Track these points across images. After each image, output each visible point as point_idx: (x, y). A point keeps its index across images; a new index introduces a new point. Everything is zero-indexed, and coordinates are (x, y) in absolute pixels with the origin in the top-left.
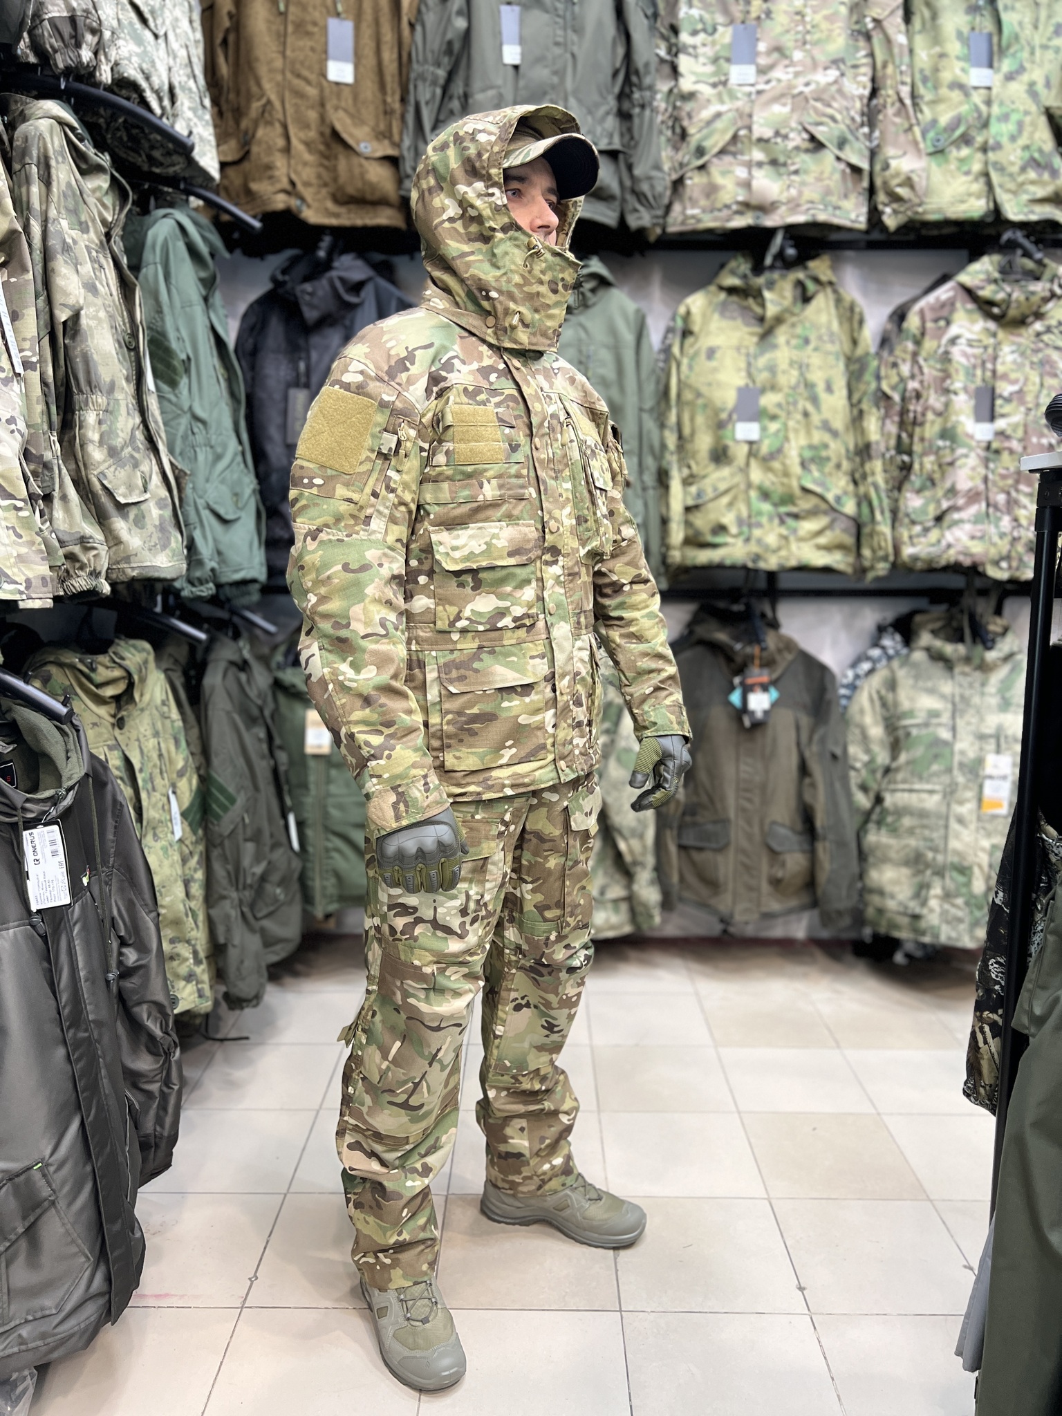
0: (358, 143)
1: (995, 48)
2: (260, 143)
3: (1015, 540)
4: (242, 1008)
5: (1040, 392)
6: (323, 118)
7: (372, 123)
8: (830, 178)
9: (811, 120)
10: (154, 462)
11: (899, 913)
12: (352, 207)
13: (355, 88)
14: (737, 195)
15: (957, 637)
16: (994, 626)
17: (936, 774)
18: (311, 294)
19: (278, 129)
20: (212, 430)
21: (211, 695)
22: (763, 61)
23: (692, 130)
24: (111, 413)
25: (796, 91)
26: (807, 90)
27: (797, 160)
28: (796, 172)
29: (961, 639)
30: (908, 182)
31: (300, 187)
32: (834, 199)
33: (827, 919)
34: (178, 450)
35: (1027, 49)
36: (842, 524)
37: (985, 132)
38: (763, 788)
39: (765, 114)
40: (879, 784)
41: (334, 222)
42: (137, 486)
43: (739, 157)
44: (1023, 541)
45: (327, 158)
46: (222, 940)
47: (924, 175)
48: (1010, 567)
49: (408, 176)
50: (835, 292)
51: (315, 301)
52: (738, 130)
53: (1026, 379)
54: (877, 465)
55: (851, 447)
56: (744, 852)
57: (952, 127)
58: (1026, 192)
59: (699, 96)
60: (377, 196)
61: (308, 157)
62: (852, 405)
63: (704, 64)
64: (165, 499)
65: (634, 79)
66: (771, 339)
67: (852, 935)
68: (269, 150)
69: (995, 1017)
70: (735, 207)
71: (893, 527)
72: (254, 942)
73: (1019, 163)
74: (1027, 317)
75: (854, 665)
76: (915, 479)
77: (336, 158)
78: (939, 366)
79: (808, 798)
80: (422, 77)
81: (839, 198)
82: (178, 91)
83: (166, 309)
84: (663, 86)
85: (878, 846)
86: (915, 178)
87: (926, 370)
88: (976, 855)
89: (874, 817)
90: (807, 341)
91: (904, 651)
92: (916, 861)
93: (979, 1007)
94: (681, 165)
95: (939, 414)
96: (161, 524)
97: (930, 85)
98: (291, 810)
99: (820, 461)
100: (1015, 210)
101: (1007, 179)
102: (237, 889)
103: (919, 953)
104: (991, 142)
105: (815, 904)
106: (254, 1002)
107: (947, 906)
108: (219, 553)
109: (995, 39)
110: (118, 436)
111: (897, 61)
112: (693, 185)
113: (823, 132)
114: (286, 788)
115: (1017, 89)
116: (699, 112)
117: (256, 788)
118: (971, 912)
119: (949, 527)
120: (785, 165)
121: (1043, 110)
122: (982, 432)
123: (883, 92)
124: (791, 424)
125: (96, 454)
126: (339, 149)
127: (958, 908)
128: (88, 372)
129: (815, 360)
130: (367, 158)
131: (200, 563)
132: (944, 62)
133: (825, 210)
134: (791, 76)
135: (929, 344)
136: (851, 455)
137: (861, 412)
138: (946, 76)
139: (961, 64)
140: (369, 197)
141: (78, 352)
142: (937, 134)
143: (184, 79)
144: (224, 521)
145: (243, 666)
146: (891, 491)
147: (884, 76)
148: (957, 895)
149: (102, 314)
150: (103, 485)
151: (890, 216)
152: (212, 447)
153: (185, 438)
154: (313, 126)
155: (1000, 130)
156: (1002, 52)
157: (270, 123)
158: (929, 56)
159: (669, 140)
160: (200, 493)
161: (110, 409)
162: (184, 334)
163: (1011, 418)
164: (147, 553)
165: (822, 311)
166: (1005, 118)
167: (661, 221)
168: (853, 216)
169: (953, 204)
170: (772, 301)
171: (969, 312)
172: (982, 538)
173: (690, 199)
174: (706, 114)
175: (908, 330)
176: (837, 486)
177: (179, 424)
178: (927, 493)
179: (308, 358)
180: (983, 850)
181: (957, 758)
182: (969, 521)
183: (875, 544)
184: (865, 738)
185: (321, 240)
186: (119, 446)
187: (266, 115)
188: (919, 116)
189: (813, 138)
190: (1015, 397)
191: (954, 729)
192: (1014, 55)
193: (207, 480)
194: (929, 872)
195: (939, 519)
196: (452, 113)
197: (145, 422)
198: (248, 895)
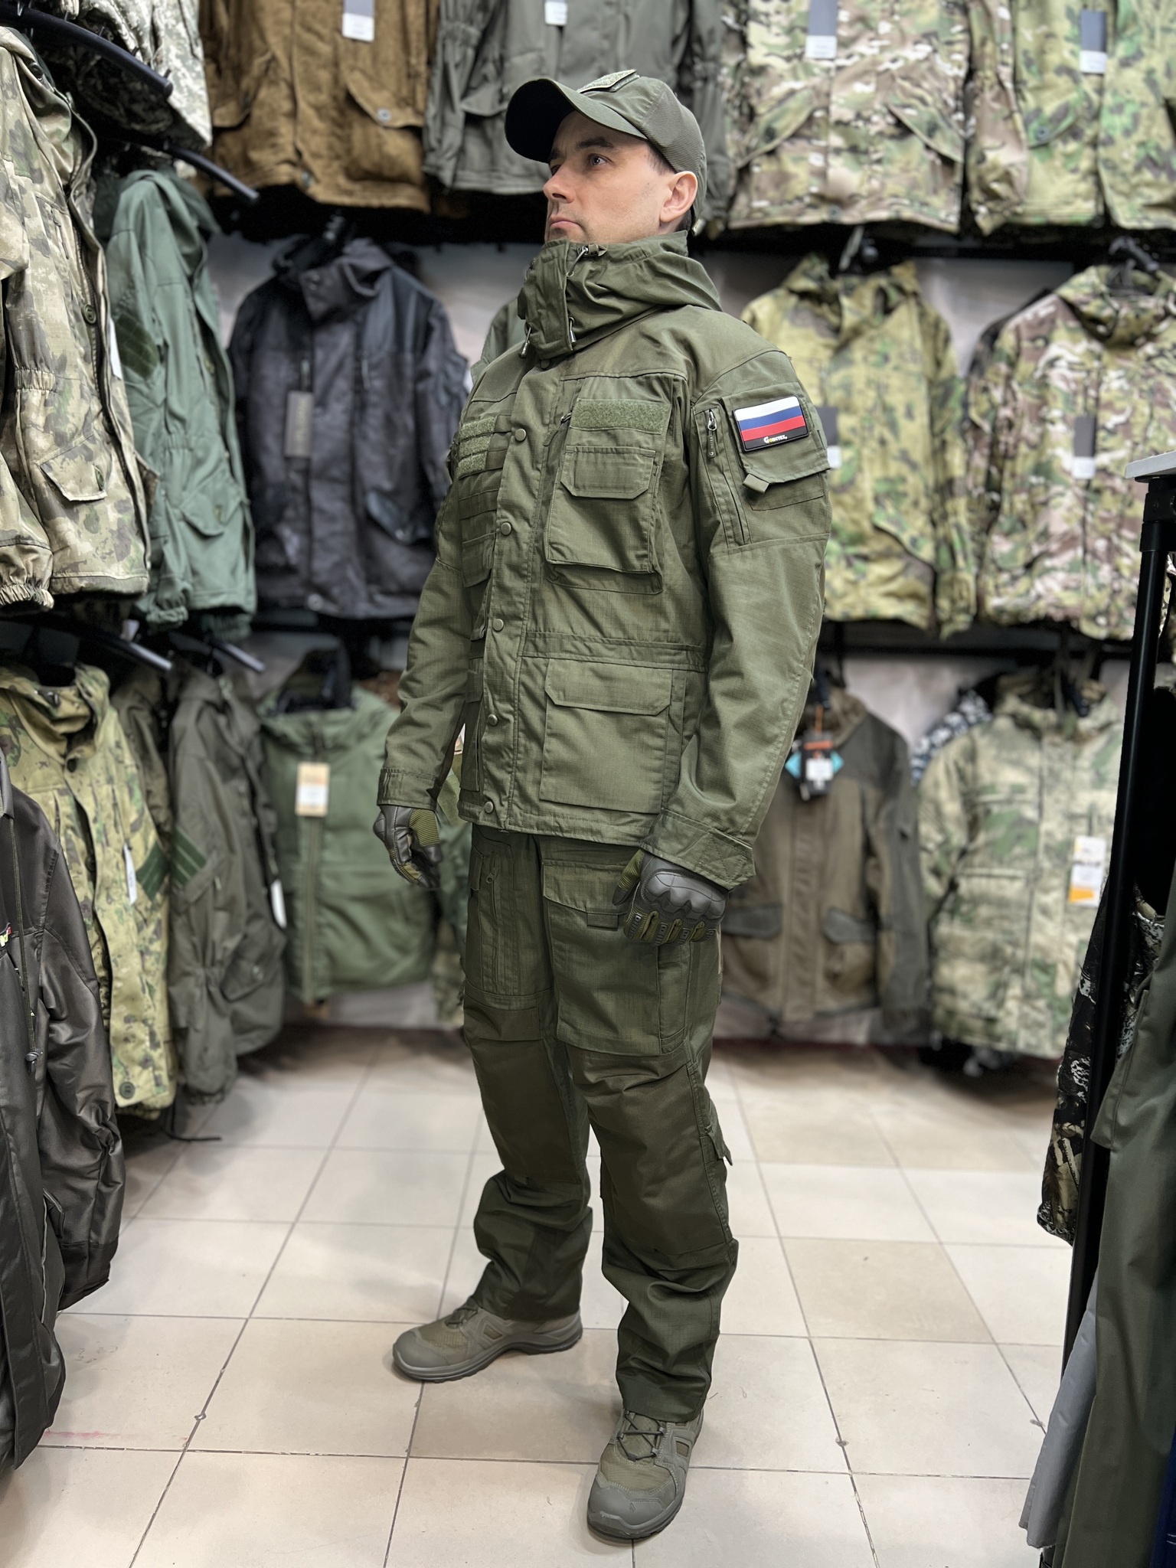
0: (376, 109)
1: (1110, 29)
2: (262, 105)
3: (1115, 593)
4: (204, 1103)
5: (1148, 424)
6: (336, 80)
7: (393, 87)
8: (917, 170)
9: (897, 102)
10: (115, 457)
11: (972, 1016)
12: (368, 184)
13: (374, 46)
14: (811, 185)
15: (1047, 702)
16: (1090, 691)
17: (1019, 858)
18: (319, 283)
19: (284, 90)
20: (192, 430)
21: (181, 738)
22: (844, 32)
23: (761, 109)
24: (61, 393)
25: (881, 68)
26: (894, 67)
27: (880, 147)
28: (879, 161)
29: (1051, 705)
30: (1007, 178)
31: (307, 157)
32: (921, 194)
33: (889, 1020)
34: (148, 451)
35: (1146, 31)
36: (917, 570)
37: (1095, 125)
38: (822, 869)
39: (844, 94)
40: (954, 868)
41: (346, 200)
42: (89, 482)
43: (815, 142)
44: (1124, 594)
45: (340, 126)
46: (183, 1023)
47: (1025, 170)
48: (1109, 624)
49: (432, 150)
50: (919, 304)
51: (323, 291)
52: (815, 110)
53: (1134, 409)
54: (960, 504)
55: (931, 482)
56: (797, 941)
57: (1057, 118)
58: (1140, 195)
59: (770, 70)
60: (396, 172)
61: (317, 123)
62: (933, 435)
63: (778, 35)
64: (127, 501)
65: (696, 48)
66: (847, 354)
67: (918, 1041)
68: (273, 114)
69: (1078, 1130)
70: (807, 200)
71: (977, 577)
72: (221, 1028)
73: (1133, 161)
74: (1137, 337)
75: (930, 732)
76: (1004, 521)
77: (350, 126)
78: (1035, 392)
79: (872, 881)
80: (451, 35)
81: (928, 194)
82: (162, 34)
83: (139, 284)
84: (730, 60)
85: (951, 938)
86: (1014, 172)
87: (1020, 396)
88: (1061, 951)
89: (948, 905)
90: (886, 358)
91: (987, 718)
92: (993, 957)
93: (1059, 1118)
94: (749, 150)
95: (1033, 447)
96: (119, 530)
97: (1034, 69)
98: (276, 878)
99: (896, 496)
100: (1128, 215)
101: (1119, 179)
102: (204, 965)
103: (993, 1063)
104: (1102, 136)
105: (876, 1002)
106: (218, 1097)
107: (1026, 1009)
108: (194, 573)
109: (1110, 19)
110: (67, 421)
111: (998, 38)
112: (762, 173)
113: (910, 117)
114: (270, 850)
115: (1133, 77)
116: (770, 89)
117: (231, 849)
118: (1054, 1017)
119: (1040, 575)
120: (866, 152)
121: (1162, 101)
122: (1081, 468)
123: (980, 74)
124: (866, 452)
125: (40, 441)
126: (354, 116)
127: (1040, 1011)
128: (32, 344)
129: (895, 381)
130: (386, 128)
131: (170, 583)
132: (1051, 43)
133: (911, 205)
134: (876, 51)
135: (1024, 367)
136: (930, 492)
137: (944, 444)
138: (1053, 59)
139: (1070, 46)
140: (386, 172)
141: (20, 318)
142: (1042, 125)
143: (174, 22)
144: (204, 537)
145: (223, 708)
146: (979, 533)
147: (983, 55)
148: (1039, 996)
149: (53, 277)
150: (47, 477)
151: (985, 216)
152: (191, 450)
153: (157, 436)
154: (325, 89)
155: (1112, 123)
156: (1118, 33)
157: (274, 83)
158: (1035, 36)
159: (735, 122)
160: (175, 502)
161: (59, 389)
162: (162, 315)
163: (1115, 453)
164: (99, 561)
165: (903, 324)
166: (1119, 109)
167: (723, 214)
168: (942, 215)
169: (1056, 205)
170: (850, 310)
171: (1070, 330)
172: (1076, 589)
173: (757, 189)
174: (778, 91)
175: (1001, 350)
176: (914, 527)
177: (151, 420)
178: (1017, 537)
179: (312, 359)
180: (1070, 945)
181: (1043, 841)
182: (1063, 569)
183: (956, 595)
184: (939, 814)
185: (331, 221)
186: (69, 433)
187: (271, 73)
188: (1022, 104)
189: (899, 123)
190: (1120, 428)
191: (1040, 808)
192: (1131, 38)
193: (184, 488)
194: (1007, 970)
195: (1029, 566)
196: (485, 79)
197: (105, 410)
198: (217, 972)
